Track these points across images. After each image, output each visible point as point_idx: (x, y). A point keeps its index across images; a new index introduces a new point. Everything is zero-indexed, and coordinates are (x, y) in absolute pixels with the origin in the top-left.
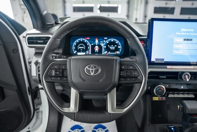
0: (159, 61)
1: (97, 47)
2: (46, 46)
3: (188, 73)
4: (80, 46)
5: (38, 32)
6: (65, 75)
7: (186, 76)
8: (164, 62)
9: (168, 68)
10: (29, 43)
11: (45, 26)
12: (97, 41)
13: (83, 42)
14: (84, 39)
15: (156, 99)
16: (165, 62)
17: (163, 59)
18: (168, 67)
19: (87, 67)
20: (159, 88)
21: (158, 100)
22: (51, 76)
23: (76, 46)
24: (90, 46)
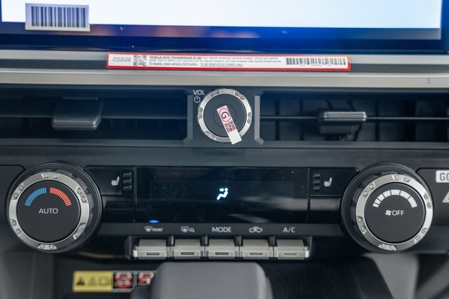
0: (56, 19)
3: (233, 92)
7: (223, 111)
8: (87, 29)
9: (111, 63)
15: (92, 282)
16: (93, 27)
17: (82, 12)
18: (114, 59)
20: (43, 191)
21: (109, 288)
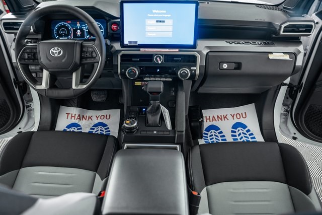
0: (132, 43)
1: (79, 31)
2: (18, 31)
3: (160, 55)
4: (62, 31)
5: (13, 17)
6: (36, 58)
7: (158, 58)
10: (6, 29)
11: (22, 10)
12: (78, 25)
13: (64, 26)
14: (65, 23)
15: (138, 84)
16: (138, 44)
18: (141, 49)
19: (52, 50)
20: (131, 70)
22: (25, 59)
23: (58, 31)
24: (72, 30)
